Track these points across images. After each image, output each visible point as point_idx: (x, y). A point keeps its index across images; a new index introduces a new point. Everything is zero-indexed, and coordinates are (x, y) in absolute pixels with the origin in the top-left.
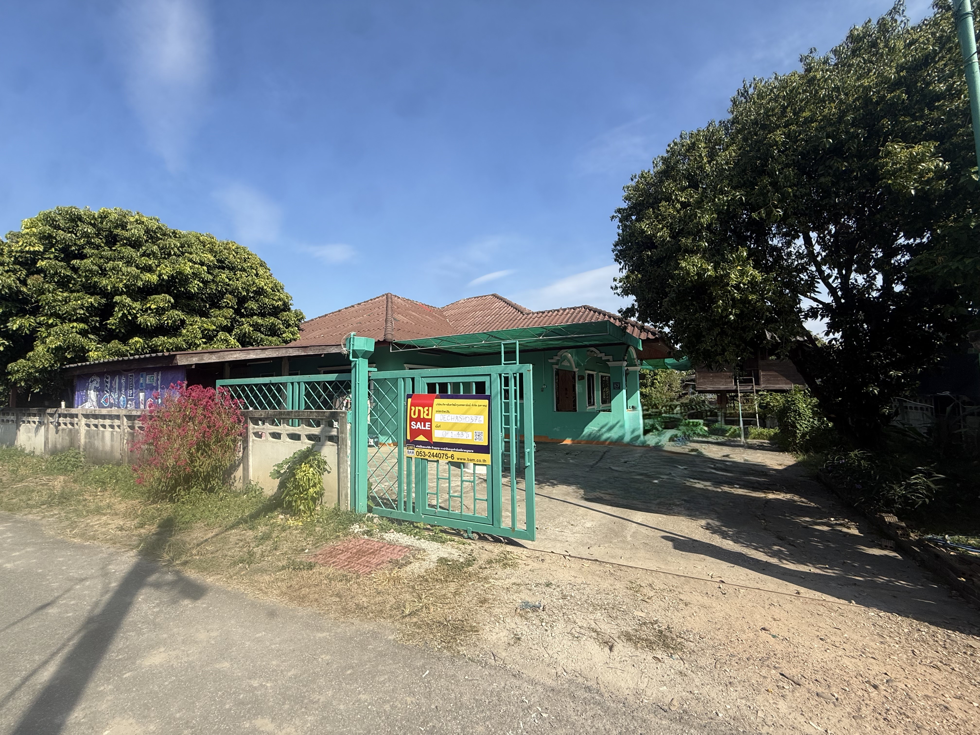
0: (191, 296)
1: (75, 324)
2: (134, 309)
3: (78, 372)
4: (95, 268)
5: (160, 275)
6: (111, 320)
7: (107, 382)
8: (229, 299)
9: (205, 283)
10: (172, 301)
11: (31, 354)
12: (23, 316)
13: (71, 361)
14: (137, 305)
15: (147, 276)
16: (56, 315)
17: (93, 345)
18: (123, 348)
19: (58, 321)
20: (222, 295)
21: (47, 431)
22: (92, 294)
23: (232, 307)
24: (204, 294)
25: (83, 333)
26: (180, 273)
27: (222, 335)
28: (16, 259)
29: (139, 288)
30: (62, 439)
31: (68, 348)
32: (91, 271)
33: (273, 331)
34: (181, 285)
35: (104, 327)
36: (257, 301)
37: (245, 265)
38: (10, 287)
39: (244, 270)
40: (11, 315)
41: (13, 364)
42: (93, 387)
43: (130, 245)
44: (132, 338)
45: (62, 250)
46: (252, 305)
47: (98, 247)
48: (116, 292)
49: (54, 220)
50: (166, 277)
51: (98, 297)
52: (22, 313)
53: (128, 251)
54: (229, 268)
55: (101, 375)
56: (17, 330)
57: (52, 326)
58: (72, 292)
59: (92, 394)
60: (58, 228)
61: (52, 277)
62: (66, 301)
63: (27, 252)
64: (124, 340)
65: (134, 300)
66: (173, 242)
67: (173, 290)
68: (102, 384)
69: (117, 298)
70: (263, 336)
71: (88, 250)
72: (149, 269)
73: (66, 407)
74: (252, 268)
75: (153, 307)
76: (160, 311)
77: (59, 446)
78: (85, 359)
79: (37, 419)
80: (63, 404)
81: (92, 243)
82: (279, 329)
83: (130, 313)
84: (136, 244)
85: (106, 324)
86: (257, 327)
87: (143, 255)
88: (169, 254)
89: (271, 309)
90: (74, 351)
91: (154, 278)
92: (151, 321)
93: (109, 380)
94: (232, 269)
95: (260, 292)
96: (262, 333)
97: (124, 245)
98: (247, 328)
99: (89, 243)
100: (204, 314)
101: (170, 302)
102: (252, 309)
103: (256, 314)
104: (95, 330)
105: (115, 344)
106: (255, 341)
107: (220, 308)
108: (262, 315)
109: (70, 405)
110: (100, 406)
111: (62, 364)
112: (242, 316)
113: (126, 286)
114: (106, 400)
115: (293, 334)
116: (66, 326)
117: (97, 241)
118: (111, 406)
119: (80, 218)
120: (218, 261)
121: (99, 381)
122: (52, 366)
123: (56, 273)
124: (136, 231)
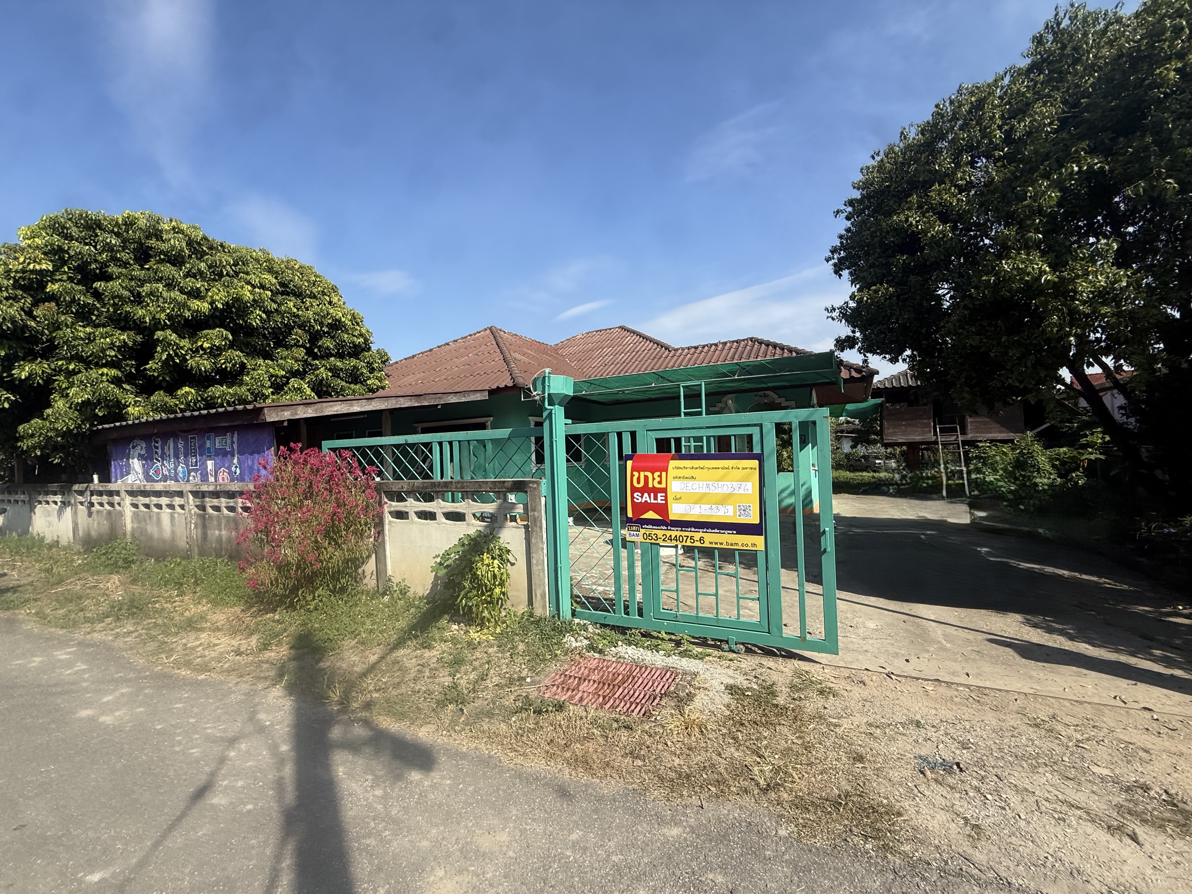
0: (250, 331)
1: (105, 370)
2: (182, 348)
3: (115, 435)
4: (126, 293)
5: (212, 303)
6: (151, 364)
7: (157, 448)
8: (298, 335)
9: (268, 313)
10: (231, 337)
11: (49, 411)
12: (32, 361)
13: (103, 420)
14: (185, 343)
15: (195, 304)
16: (78, 358)
17: (130, 398)
18: (171, 402)
19: (81, 366)
20: (289, 329)
21: (75, 513)
22: (123, 329)
23: (303, 346)
24: (266, 329)
25: (116, 381)
26: (238, 300)
27: (294, 382)
28: (16, 281)
29: (186, 320)
30: (98, 523)
31: (99, 402)
32: (120, 297)
33: (355, 377)
34: (239, 317)
35: (141, 373)
36: (333, 337)
37: (315, 290)
38: (13, 321)
39: (315, 297)
40: (17, 358)
41: (26, 425)
42: (136, 454)
43: (169, 262)
44: (180, 387)
45: (79, 269)
46: (328, 343)
47: (125, 264)
48: (157, 325)
49: (64, 227)
50: (220, 306)
51: (132, 333)
52: (31, 356)
53: (168, 270)
54: (295, 295)
55: (147, 438)
56: (26, 378)
57: (74, 373)
58: (96, 326)
59: (136, 464)
60: (70, 238)
61: (69, 305)
62: (90, 339)
63: (32, 272)
64: (171, 390)
65: (181, 337)
66: (226, 258)
67: (229, 323)
68: (149, 450)
69: (159, 334)
70: (344, 383)
71: (113, 269)
72: (196, 294)
73: (100, 481)
74: (324, 293)
75: (206, 345)
76: (215, 352)
77: (94, 534)
78: (122, 417)
79: (58, 498)
80: (96, 477)
81: (119, 260)
82: (362, 374)
83: (176, 354)
84: (177, 260)
85: (145, 369)
86: (335, 372)
87: (187, 275)
88: (221, 275)
89: (350, 347)
90: (107, 406)
91: (204, 306)
92: (205, 364)
93: (159, 445)
94: (299, 294)
95: (337, 325)
96: (342, 379)
97: (161, 261)
98: (323, 373)
99: (114, 259)
100: (268, 356)
101: (226, 338)
102: (328, 348)
103: (332, 355)
104: (130, 378)
105: (159, 397)
106: (333, 389)
107: (287, 347)
108: (341, 356)
109: (106, 478)
110: (148, 478)
111: (92, 425)
112: (315, 357)
113: (170, 317)
114: (157, 472)
115: (380, 380)
116: (94, 373)
117: (124, 256)
118: (165, 479)
119: (99, 225)
120: (282, 284)
121: (144, 446)
122: (79, 427)
123: (73, 300)
124: (178, 243)
